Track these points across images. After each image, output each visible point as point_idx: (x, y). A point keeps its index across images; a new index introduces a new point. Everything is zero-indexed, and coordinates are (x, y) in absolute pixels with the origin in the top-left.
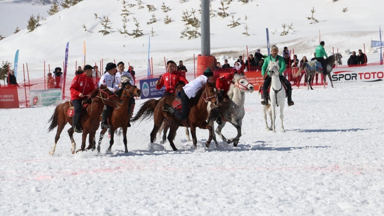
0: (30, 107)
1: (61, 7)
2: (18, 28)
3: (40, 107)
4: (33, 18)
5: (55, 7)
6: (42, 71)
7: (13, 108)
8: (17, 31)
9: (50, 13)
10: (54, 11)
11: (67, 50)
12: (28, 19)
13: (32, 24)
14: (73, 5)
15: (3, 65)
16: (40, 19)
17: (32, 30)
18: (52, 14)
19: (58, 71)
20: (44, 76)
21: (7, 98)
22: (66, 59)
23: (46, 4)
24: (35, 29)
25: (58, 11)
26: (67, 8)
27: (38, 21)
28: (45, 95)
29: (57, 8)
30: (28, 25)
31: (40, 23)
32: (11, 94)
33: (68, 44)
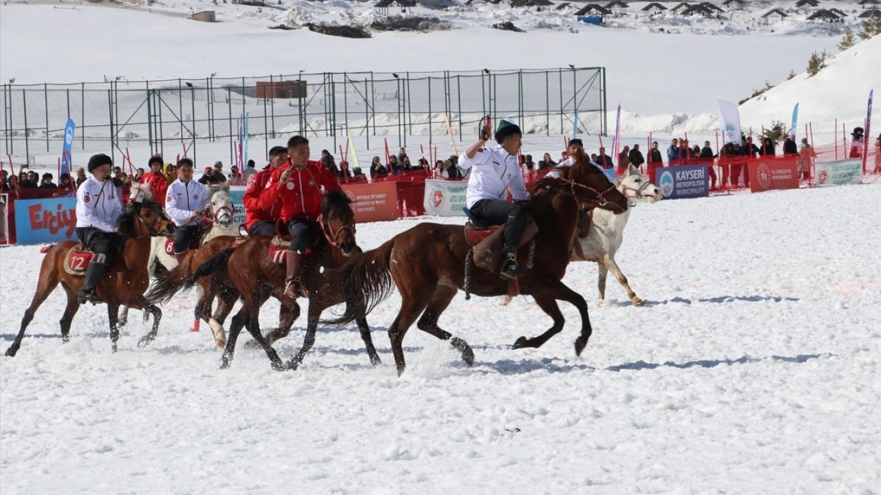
0: (815, 186)
1: (859, 38)
2: (792, 72)
3: (829, 186)
4: (816, 56)
5: (850, 39)
6: (832, 133)
7: (790, 188)
8: (792, 76)
9: (841, 48)
10: (847, 44)
11: (870, 102)
12: (809, 58)
13: (815, 66)
14: (877, 34)
15: (774, 127)
16: (826, 57)
17: (815, 73)
18: (844, 49)
19: (858, 134)
20: (834, 141)
21: (781, 174)
22: (869, 114)
23: (834, 35)
24: (819, 73)
25: (853, 45)
26: (866, 40)
27: (823, 60)
28: (837, 169)
29: (853, 39)
30: (808, 66)
31: (826, 62)
32: (787, 168)
33: (872, 92)
